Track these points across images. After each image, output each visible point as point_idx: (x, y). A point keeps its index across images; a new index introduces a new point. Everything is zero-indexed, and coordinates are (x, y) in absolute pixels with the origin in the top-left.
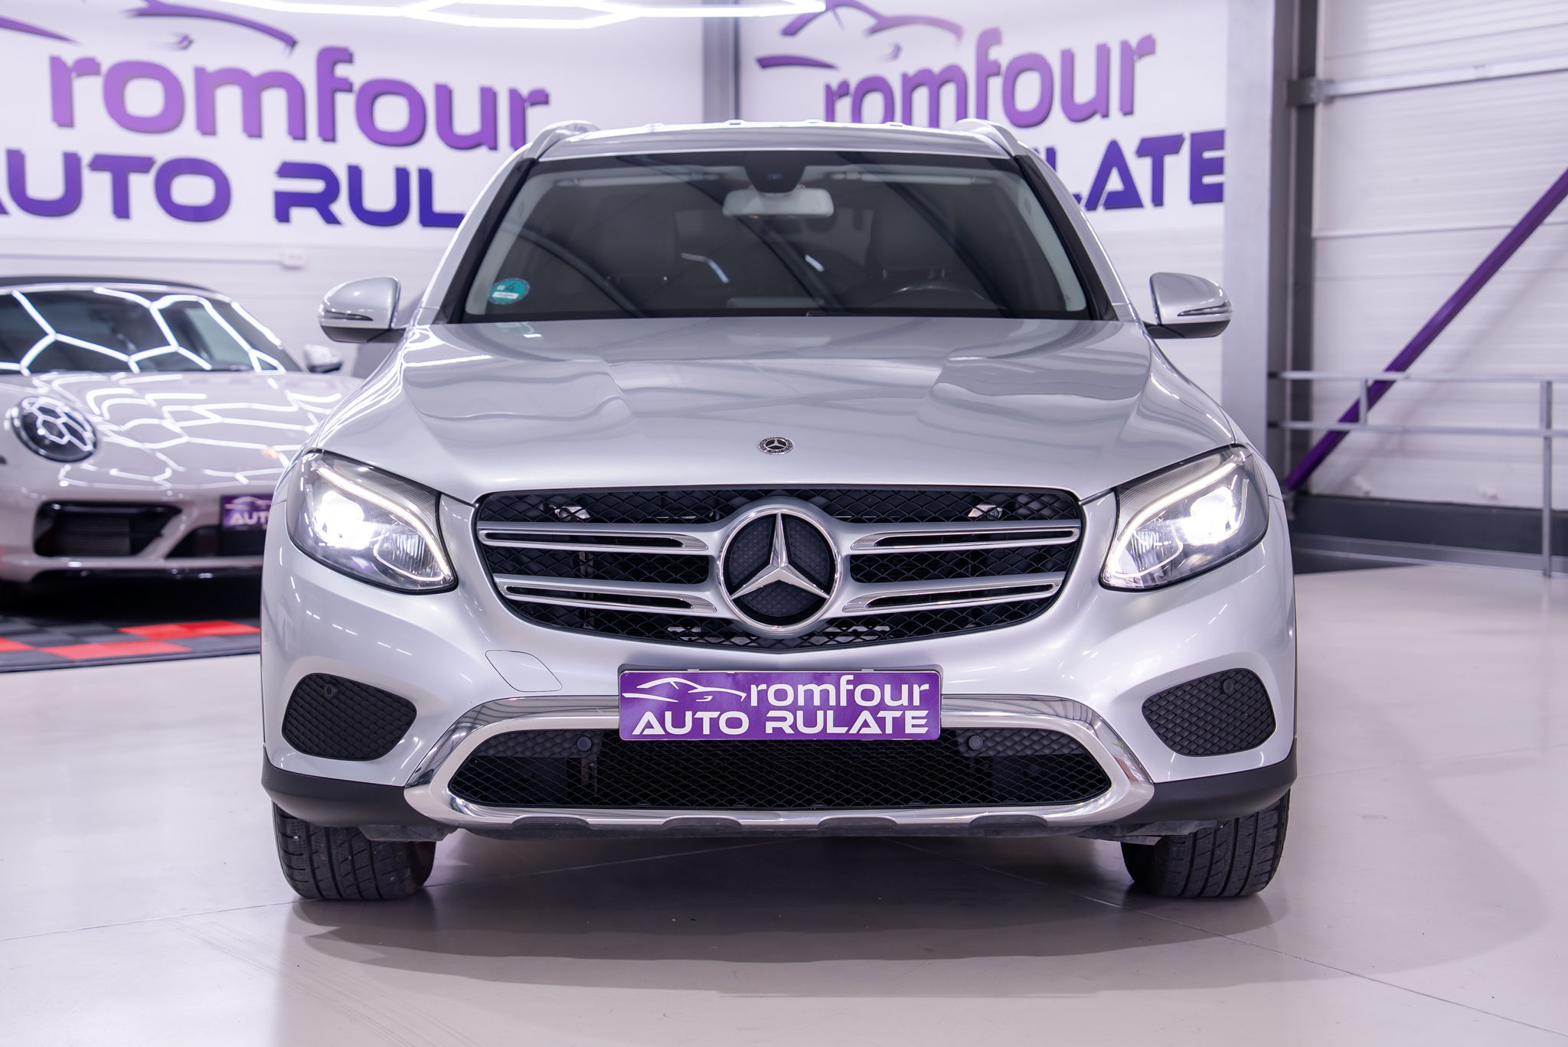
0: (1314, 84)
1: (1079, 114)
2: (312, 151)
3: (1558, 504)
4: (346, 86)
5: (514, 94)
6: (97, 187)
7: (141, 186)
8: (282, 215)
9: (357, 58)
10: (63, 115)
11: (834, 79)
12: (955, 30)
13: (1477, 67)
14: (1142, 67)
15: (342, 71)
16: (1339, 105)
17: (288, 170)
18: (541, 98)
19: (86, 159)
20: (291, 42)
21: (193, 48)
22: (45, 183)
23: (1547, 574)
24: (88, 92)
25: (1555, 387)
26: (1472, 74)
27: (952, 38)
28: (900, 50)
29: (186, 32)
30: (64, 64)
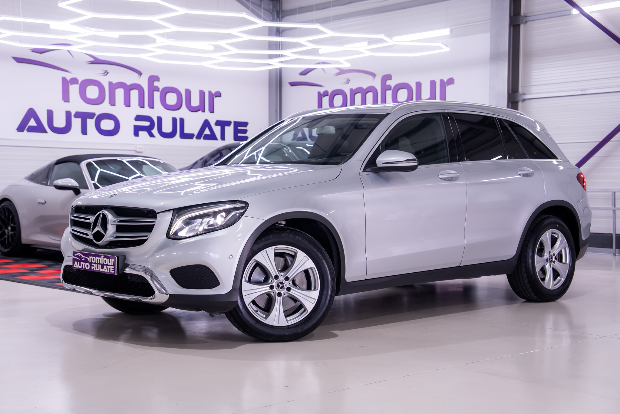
0: (519, 95)
2: (146, 111)
4: (157, 89)
5: (210, 93)
6: (76, 123)
7: (91, 123)
8: (136, 134)
9: (161, 79)
10: (66, 98)
11: (322, 90)
12: (373, 75)
13: (582, 91)
15: (156, 84)
16: (527, 102)
17: (139, 118)
18: (218, 95)
19: (73, 114)
20: (140, 74)
21: (108, 74)
22: (60, 122)
23: (614, 255)
24: (74, 89)
25: (616, 194)
26: (580, 93)
27: (371, 77)
28: (349, 81)
29: (106, 70)
30: (67, 80)
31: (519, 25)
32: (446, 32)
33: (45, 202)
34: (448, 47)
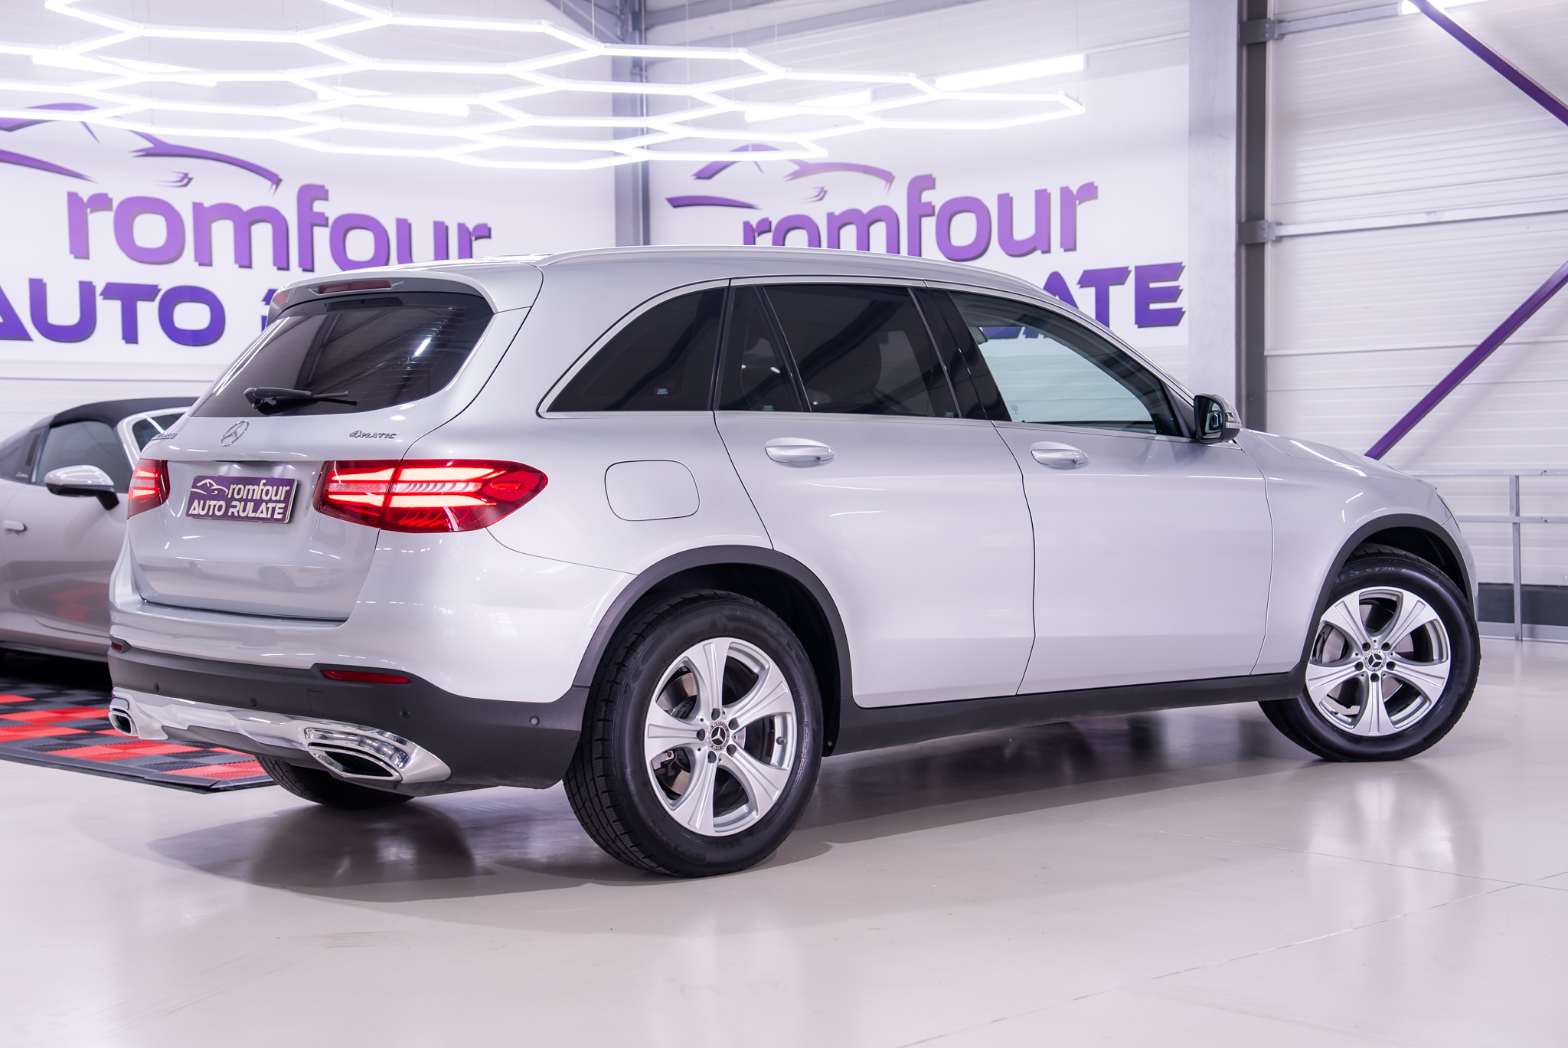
0: (1266, 226)
1: (1017, 250)
3: (1529, 579)
4: (322, 220)
5: (462, 227)
6: (109, 313)
7: (148, 313)
9: (331, 195)
10: (80, 247)
11: (754, 218)
12: (888, 177)
13: (1428, 213)
14: (1083, 210)
15: (318, 206)
16: (1286, 243)
18: (484, 232)
19: (99, 290)
20: (276, 180)
21: (192, 183)
22: (64, 311)
23: (1518, 639)
24: (101, 225)
25: (1521, 480)
26: (1425, 219)
27: (882, 183)
28: (825, 192)
29: (186, 171)
30: (81, 199)
31: (1264, 44)
32: (1075, 62)
33: (25, 529)
34: (1081, 104)
